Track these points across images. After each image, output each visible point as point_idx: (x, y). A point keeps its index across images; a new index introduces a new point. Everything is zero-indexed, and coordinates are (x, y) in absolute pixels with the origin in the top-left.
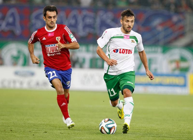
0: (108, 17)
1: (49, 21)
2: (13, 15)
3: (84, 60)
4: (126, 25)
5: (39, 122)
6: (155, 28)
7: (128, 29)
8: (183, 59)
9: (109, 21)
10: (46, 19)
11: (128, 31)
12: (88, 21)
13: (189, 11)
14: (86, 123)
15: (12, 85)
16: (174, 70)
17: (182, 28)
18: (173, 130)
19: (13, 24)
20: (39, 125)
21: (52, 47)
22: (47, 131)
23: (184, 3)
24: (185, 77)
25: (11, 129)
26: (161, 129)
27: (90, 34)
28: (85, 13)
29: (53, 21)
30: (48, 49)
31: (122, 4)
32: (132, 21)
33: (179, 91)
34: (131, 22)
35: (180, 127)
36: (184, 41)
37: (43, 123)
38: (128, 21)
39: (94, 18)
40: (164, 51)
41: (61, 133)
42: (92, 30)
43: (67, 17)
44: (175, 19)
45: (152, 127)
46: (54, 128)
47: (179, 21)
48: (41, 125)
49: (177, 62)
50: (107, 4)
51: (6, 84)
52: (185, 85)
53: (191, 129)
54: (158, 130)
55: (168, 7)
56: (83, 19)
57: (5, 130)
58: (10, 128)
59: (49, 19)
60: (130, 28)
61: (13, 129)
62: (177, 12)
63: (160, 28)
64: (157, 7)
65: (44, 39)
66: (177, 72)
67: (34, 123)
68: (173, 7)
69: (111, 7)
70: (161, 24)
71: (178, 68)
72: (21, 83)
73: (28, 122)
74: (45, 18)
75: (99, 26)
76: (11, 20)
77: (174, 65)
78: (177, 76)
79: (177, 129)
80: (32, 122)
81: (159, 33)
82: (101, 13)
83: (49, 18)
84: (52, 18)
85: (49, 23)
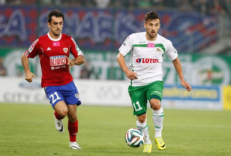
0: (128, 20)
1: (54, 27)
2: (17, 17)
3: (100, 70)
4: (149, 29)
5: (48, 142)
6: (183, 32)
7: (152, 34)
8: (216, 69)
9: (129, 25)
10: (51, 26)
11: (152, 36)
12: (106, 24)
13: (223, 12)
14: (103, 143)
15: (16, 99)
16: (205, 81)
17: (214, 32)
18: (204, 152)
19: (18, 28)
20: (48, 146)
21: (58, 59)
22: (57, 152)
23: (216, 3)
24: (218, 90)
25: (16, 150)
26: (190, 150)
27: (107, 39)
28: (101, 15)
29: (59, 27)
30: (53, 61)
31: (145, 5)
32: (157, 25)
33: (211, 106)
34: (155, 25)
35: (212, 148)
36: (217, 48)
37: (53, 143)
38: (152, 25)
39: (113, 21)
40: (194, 60)
41: (73, 155)
42: (109, 36)
43: (80, 21)
44: (206, 22)
45: (179, 148)
46: (66, 149)
47: (211, 24)
48: (50, 146)
49: (209, 72)
50: (127, 5)
51: (10, 97)
52: (218, 100)
53: (225, 150)
54: (186, 151)
55: (198, 8)
56: (100, 22)
57: (8, 151)
58: (14, 149)
59: (54, 26)
60: (154, 33)
61: (17, 151)
62: (209, 14)
63: (189, 33)
64: (186, 8)
65: (49, 49)
66: (209, 84)
67: (42, 143)
68: (204, 8)
69: (132, 8)
70: (190, 28)
71: (210, 79)
72: (27, 97)
73: (36, 142)
74: (49, 25)
75: (117, 30)
76: (15, 23)
77: (205, 76)
78: (209, 88)
79: (209, 150)
80: (40, 142)
81: (187, 38)
82: (120, 15)
83: (54, 24)
84: (59, 24)
85: (54, 29)
